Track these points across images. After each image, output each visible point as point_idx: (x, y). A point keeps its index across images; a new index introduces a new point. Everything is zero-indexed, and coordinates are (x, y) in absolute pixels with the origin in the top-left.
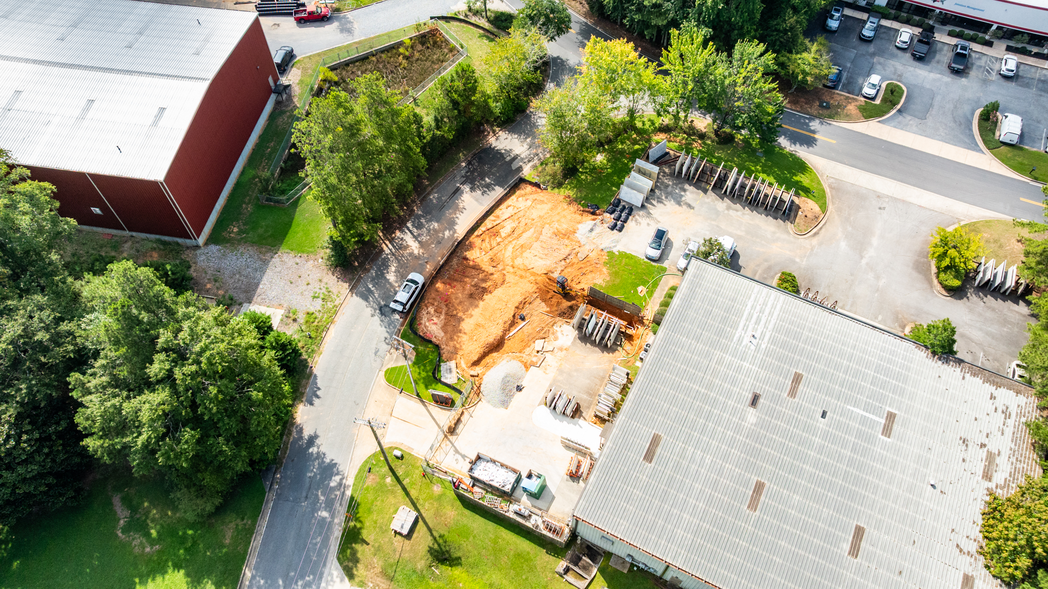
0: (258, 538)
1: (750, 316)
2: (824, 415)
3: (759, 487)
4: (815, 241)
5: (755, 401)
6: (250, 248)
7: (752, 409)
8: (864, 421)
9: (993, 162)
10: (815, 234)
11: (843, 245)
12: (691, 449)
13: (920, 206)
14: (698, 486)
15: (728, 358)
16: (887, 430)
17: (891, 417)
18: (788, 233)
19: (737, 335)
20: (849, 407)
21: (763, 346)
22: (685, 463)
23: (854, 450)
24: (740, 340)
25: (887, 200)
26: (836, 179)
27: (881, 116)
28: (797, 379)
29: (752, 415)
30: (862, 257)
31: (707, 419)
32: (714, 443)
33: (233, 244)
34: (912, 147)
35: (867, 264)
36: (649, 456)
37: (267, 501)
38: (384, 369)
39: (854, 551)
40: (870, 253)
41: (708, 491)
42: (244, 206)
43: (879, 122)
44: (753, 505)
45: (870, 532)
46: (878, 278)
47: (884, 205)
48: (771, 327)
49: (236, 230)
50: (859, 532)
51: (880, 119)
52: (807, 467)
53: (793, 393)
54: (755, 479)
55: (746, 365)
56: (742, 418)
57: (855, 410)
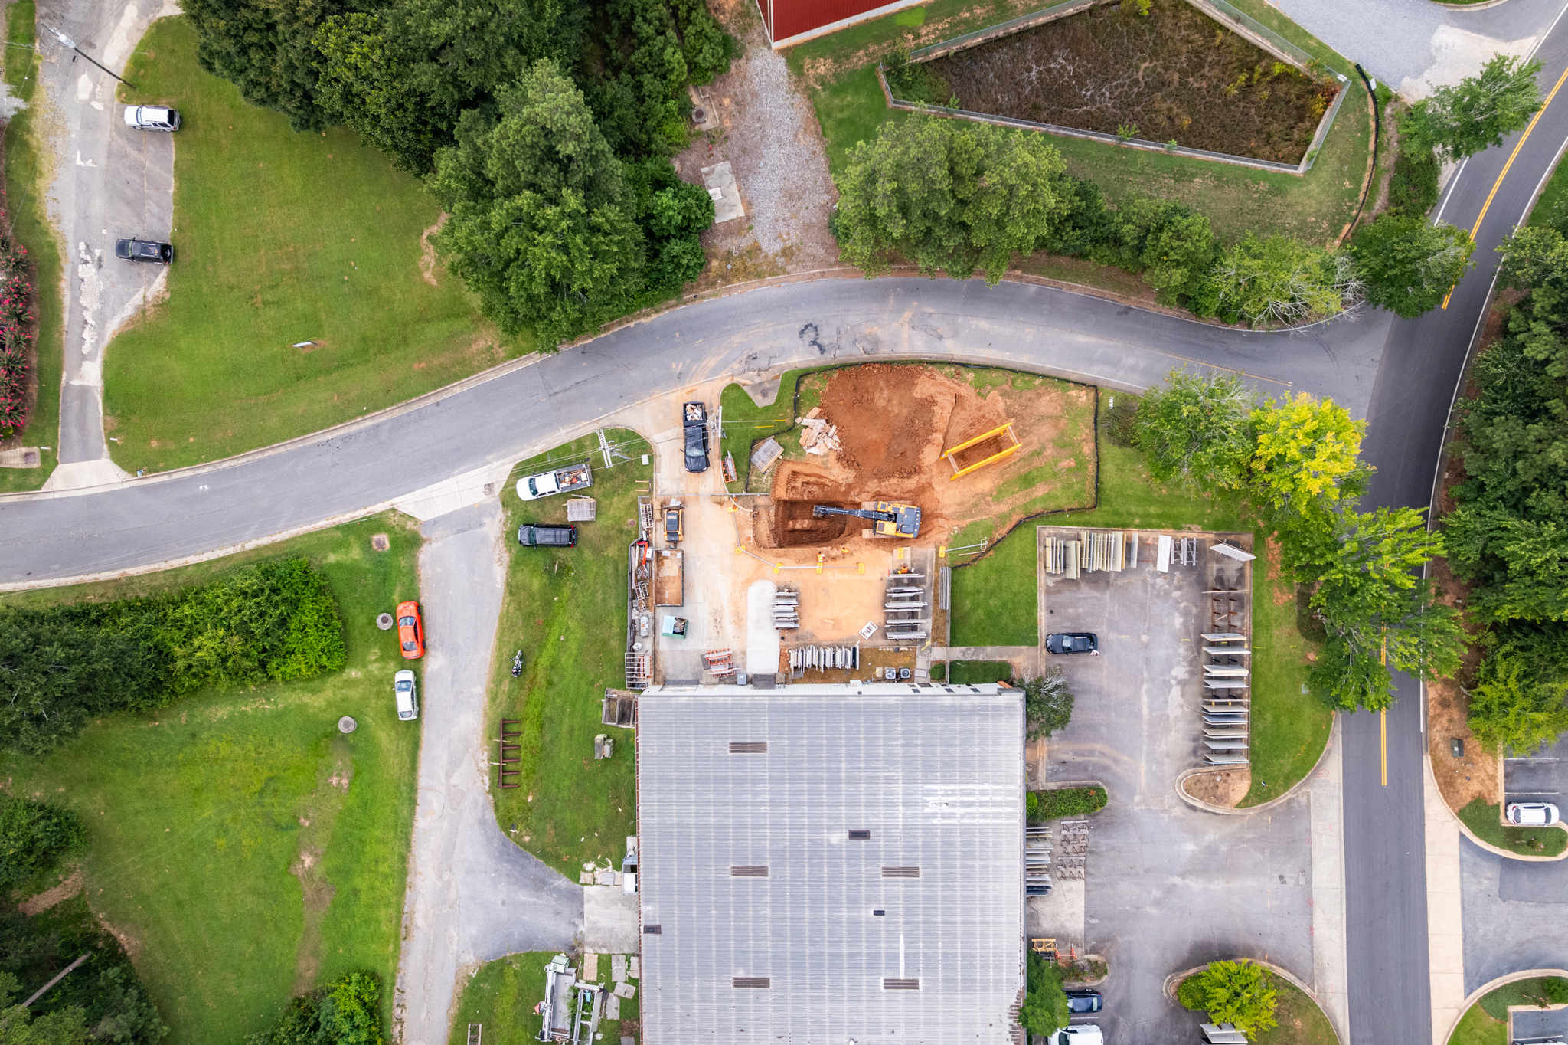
0: (493, 374)
1: (971, 793)
2: (878, 913)
3: (761, 871)
4: (1179, 811)
5: (856, 835)
6: (805, 108)
7: (846, 835)
8: (893, 957)
9: (1455, 1012)
10: (1193, 808)
11: (1190, 847)
12: (767, 787)
13: (1311, 929)
14: (730, 809)
15: (900, 787)
16: (892, 984)
17: (912, 984)
18: (1178, 773)
19: (934, 787)
20: (902, 937)
21: (935, 821)
22: (748, 787)
23: (852, 955)
24: (930, 793)
25: (1302, 882)
26: (1308, 806)
27: (1477, 832)
28: (911, 872)
29: (840, 837)
30: (1182, 876)
31: (811, 792)
32: (787, 809)
33: (798, 82)
34: (1429, 894)
35: (1174, 885)
36: (737, 747)
37: (530, 357)
38: (736, 380)
39: (740, 983)
40: (1195, 885)
41: (731, 821)
42: (861, 53)
43: (1462, 835)
44: (739, 871)
45: (767, 994)
46: (1157, 903)
47: (1290, 882)
48: (965, 821)
49: (822, 70)
50: (763, 983)
51: (1469, 834)
52: (807, 913)
53: (889, 872)
54: (767, 863)
55: (901, 810)
56: (830, 828)
57: (902, 945)
